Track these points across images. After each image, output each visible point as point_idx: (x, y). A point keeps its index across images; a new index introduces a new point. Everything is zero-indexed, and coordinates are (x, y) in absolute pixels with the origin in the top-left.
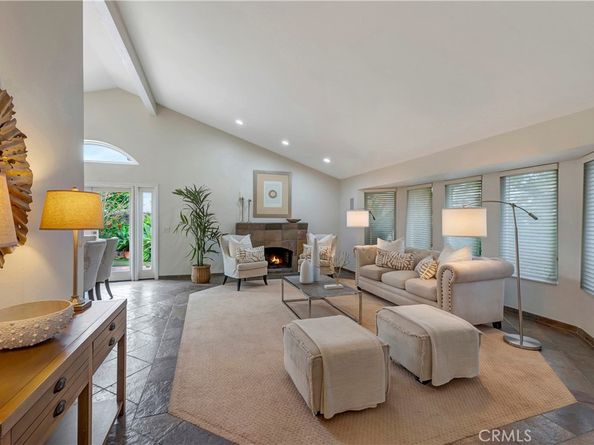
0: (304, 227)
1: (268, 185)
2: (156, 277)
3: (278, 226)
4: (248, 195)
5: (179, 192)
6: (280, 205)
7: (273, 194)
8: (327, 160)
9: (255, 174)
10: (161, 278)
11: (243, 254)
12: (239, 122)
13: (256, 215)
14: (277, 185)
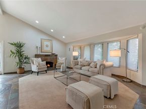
0: (56, 55)
1: (46, 43)
2: (3, 73)
3: (49, 55)
4: (39, 45)
5: (12, 44)
6: (49, 49)
7: (47, 46)
8: (64, 37)
9: (41, 39)
10: (5, 74)
11: (39, 64)
12: (37, 22)
13: (42, 52)
14: (48, 43)
